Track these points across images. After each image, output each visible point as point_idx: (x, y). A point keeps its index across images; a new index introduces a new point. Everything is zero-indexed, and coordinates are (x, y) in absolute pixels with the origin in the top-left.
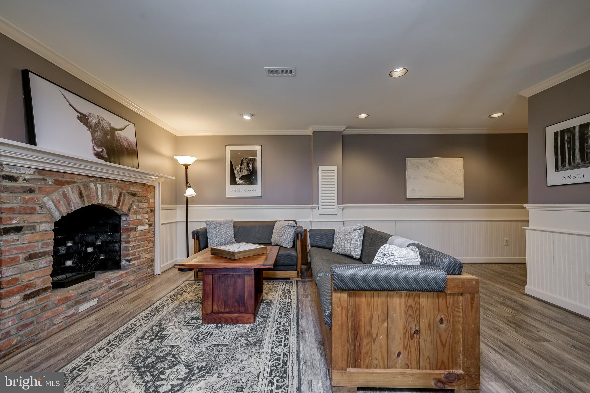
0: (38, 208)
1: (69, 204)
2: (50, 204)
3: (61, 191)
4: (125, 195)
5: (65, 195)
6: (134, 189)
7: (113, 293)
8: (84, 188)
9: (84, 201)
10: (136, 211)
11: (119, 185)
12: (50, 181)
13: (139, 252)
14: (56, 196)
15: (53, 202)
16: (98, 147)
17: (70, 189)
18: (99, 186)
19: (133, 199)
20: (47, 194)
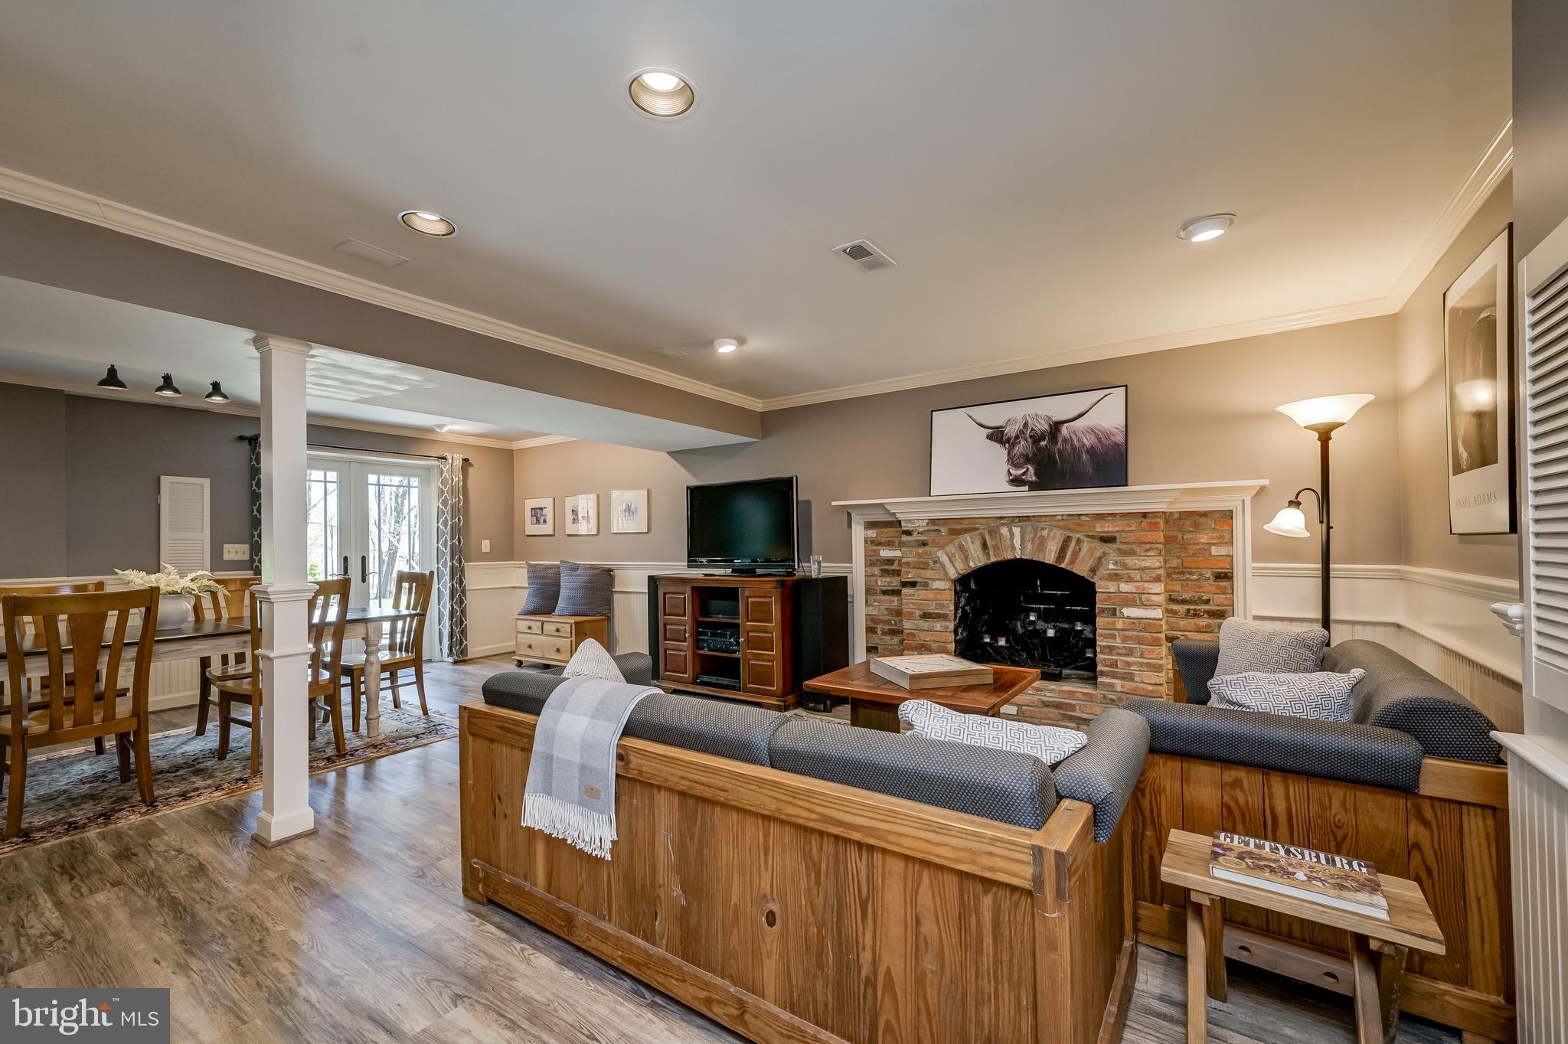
0: (931, 563)
1: (966, 558)
2: (944, 559)
3: (957, 542)
4: (1079, 541)
5: (961, 548)
6: (1107, 528)
7: (1052, 715)
8: (991, 535)
9: (988, 554)
10: (1117, 575)
11: (1062, 523)
12: (944, 531)
13: (1128, 664)
14: (951, 548)
15: (948, 556)
16: (1017, 466)
17: (968, 538)
18: (1017, 531)
19: (1107, 548)
20: (942, 547)
